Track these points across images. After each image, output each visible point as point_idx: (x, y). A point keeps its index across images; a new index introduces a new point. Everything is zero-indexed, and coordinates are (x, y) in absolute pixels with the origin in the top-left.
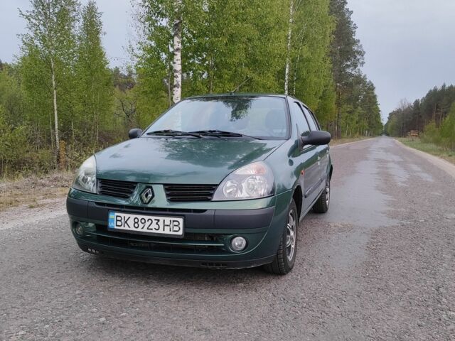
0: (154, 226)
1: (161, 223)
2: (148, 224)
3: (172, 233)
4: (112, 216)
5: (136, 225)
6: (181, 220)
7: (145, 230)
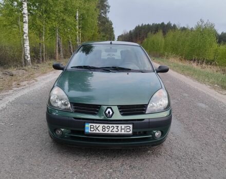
0: (115, 129)
1: (119, 128)
2: (111, 129)
3: (126, 133)
4: (88, 126)
5: (104, 130)
6: (131, 126)
7: (110, 132)
